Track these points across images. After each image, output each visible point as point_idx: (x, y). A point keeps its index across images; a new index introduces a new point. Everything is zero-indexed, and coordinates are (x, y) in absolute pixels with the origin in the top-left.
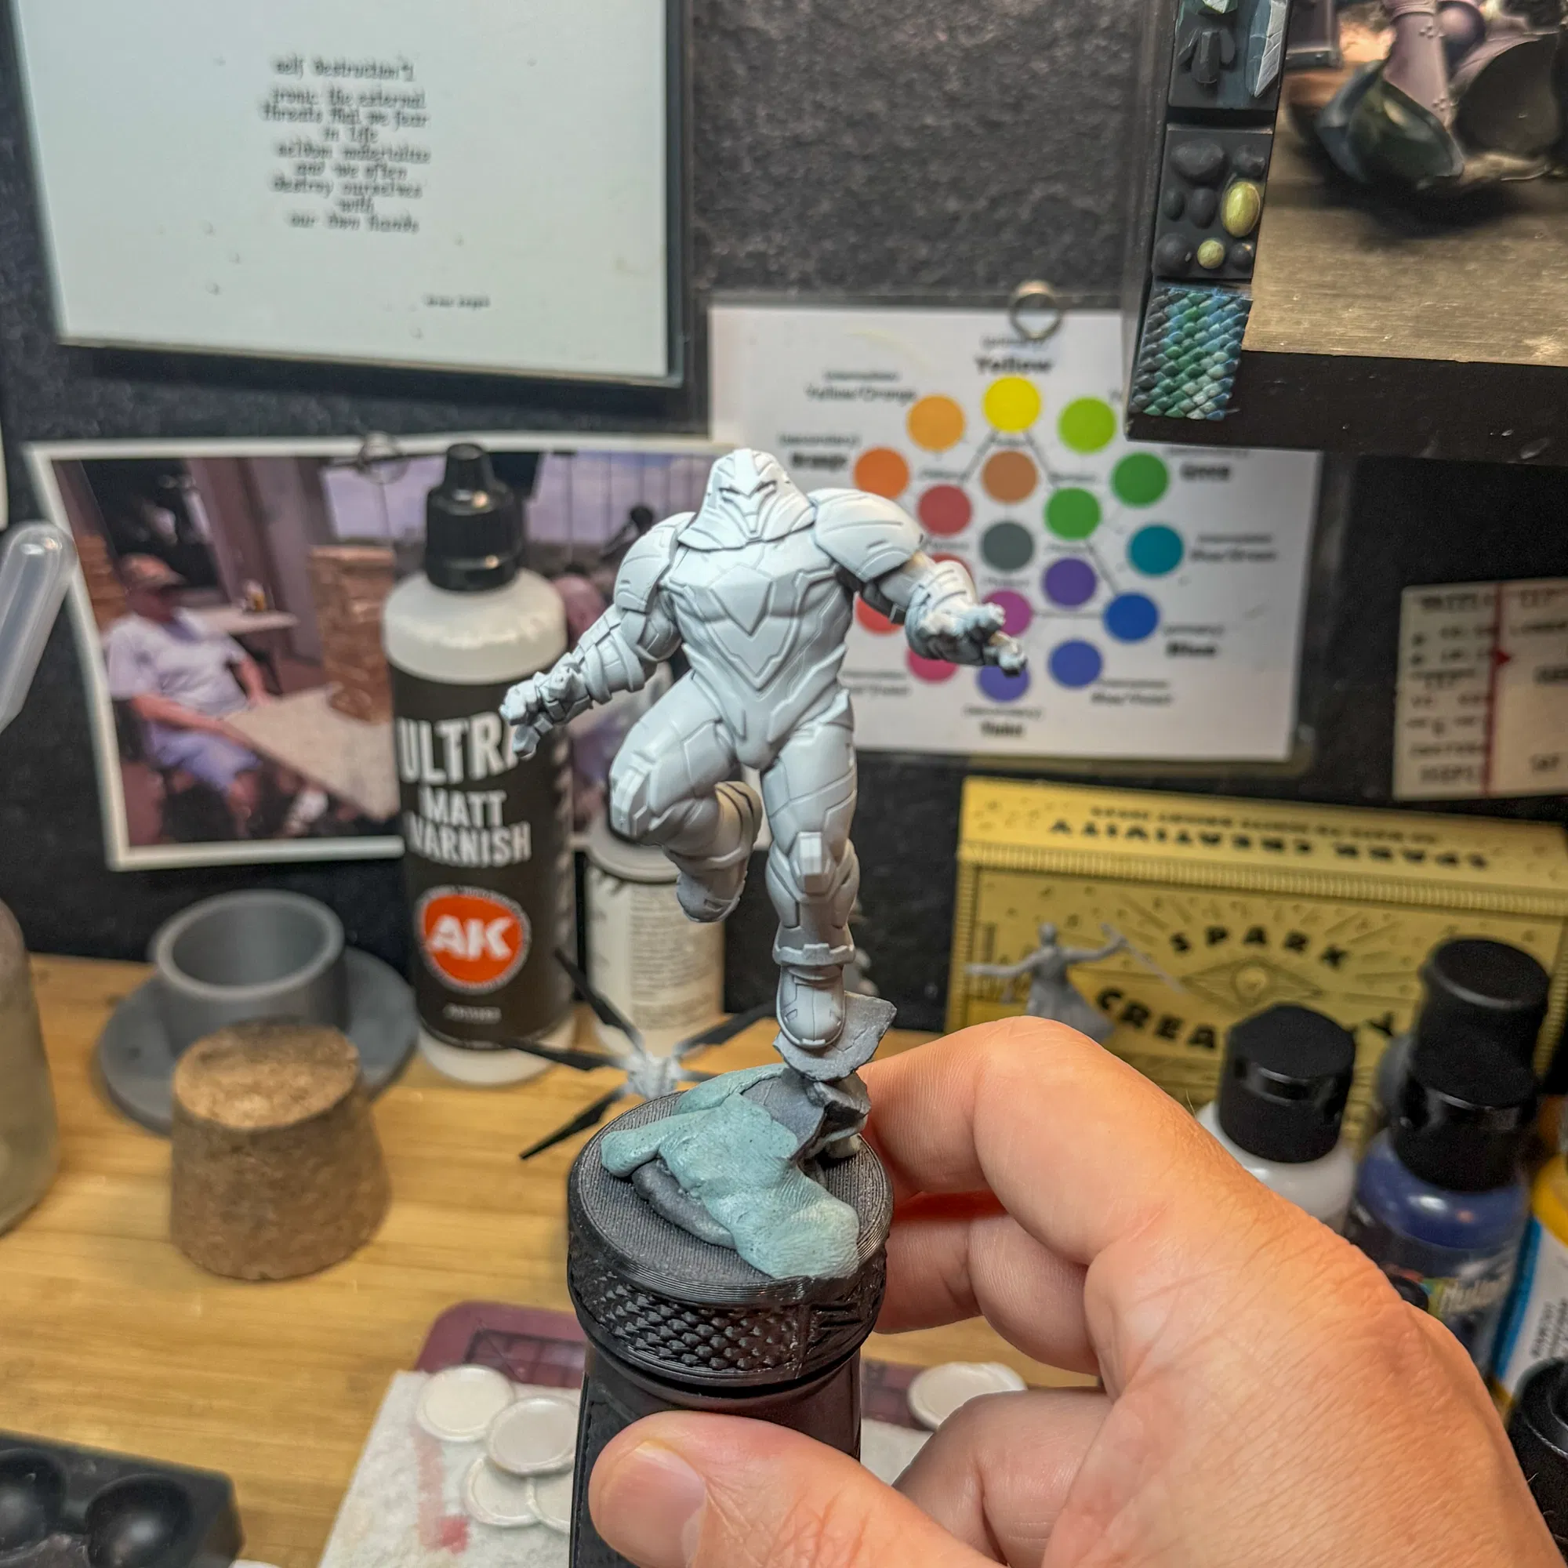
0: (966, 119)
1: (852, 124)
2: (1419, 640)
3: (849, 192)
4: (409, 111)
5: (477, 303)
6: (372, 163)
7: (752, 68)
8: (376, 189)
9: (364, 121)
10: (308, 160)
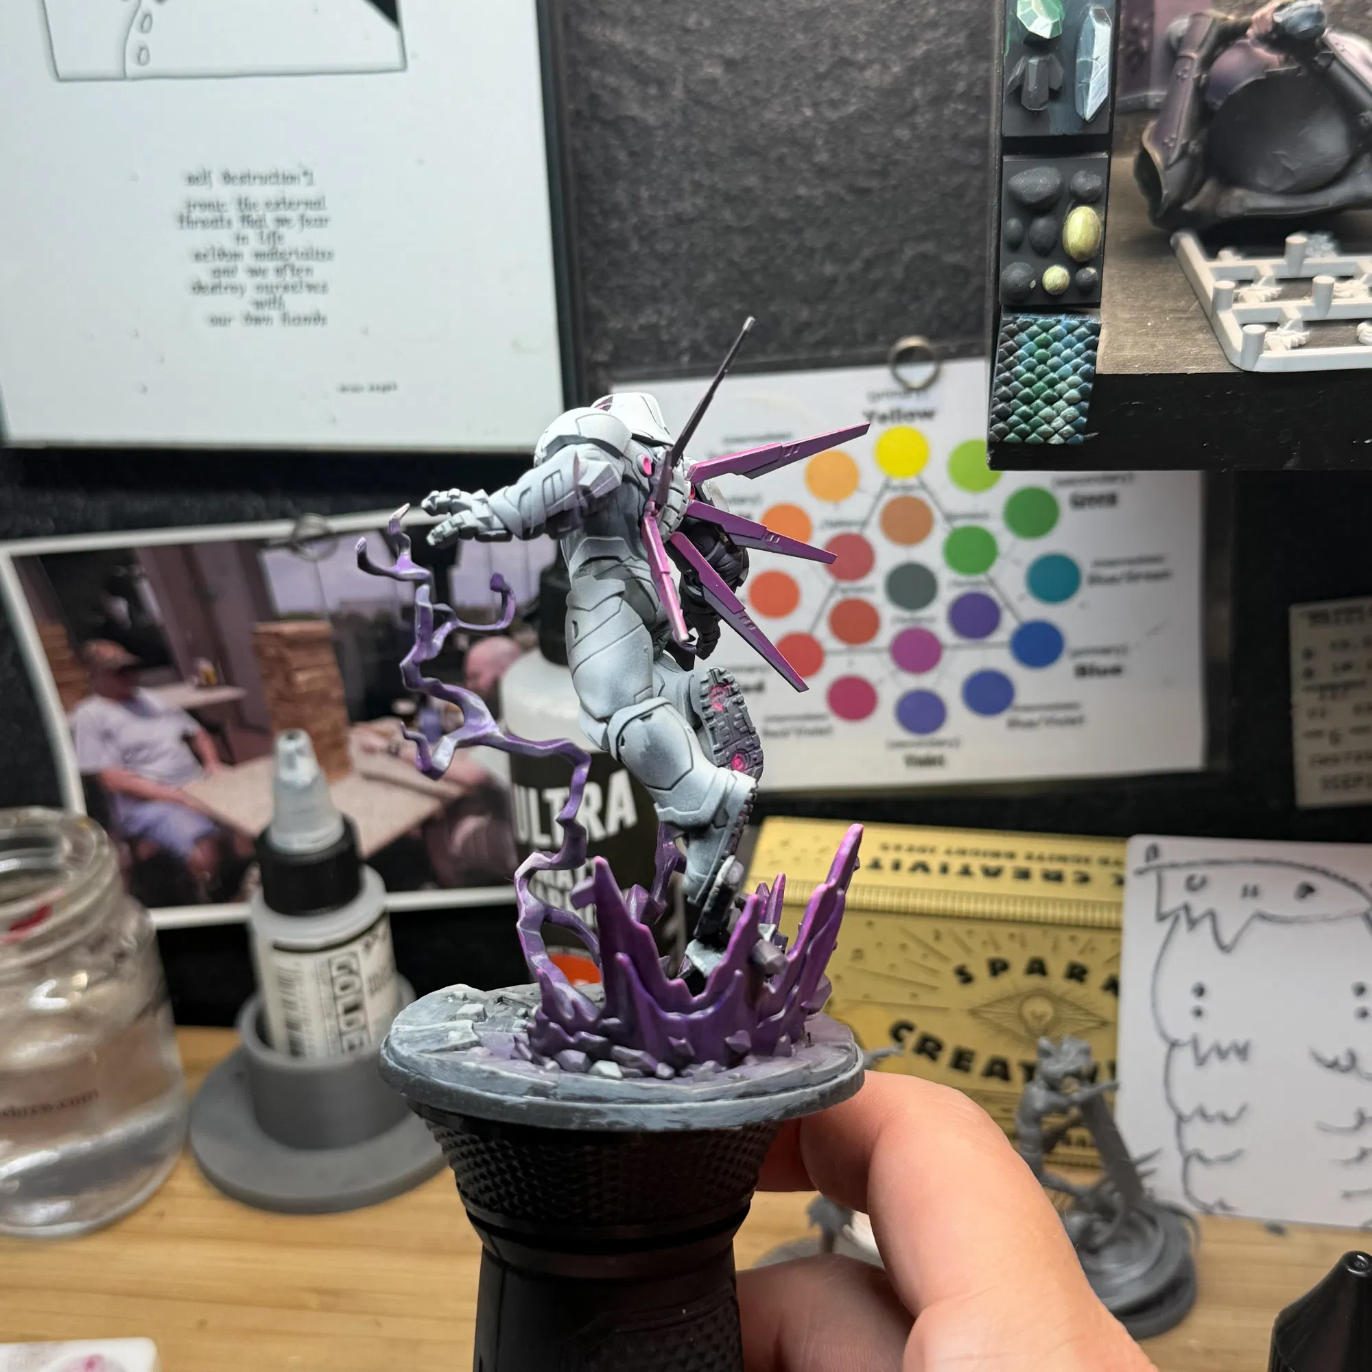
0: (835, 187)
1: (729, 199)
2: (1308, 654)
3: (731, 262)
4: (311, 214)
5: (386, 388)
6: (280, 264)
7: (632, 154)
8: (286, 288)
9: (270, 225)
10: (222, 264)
